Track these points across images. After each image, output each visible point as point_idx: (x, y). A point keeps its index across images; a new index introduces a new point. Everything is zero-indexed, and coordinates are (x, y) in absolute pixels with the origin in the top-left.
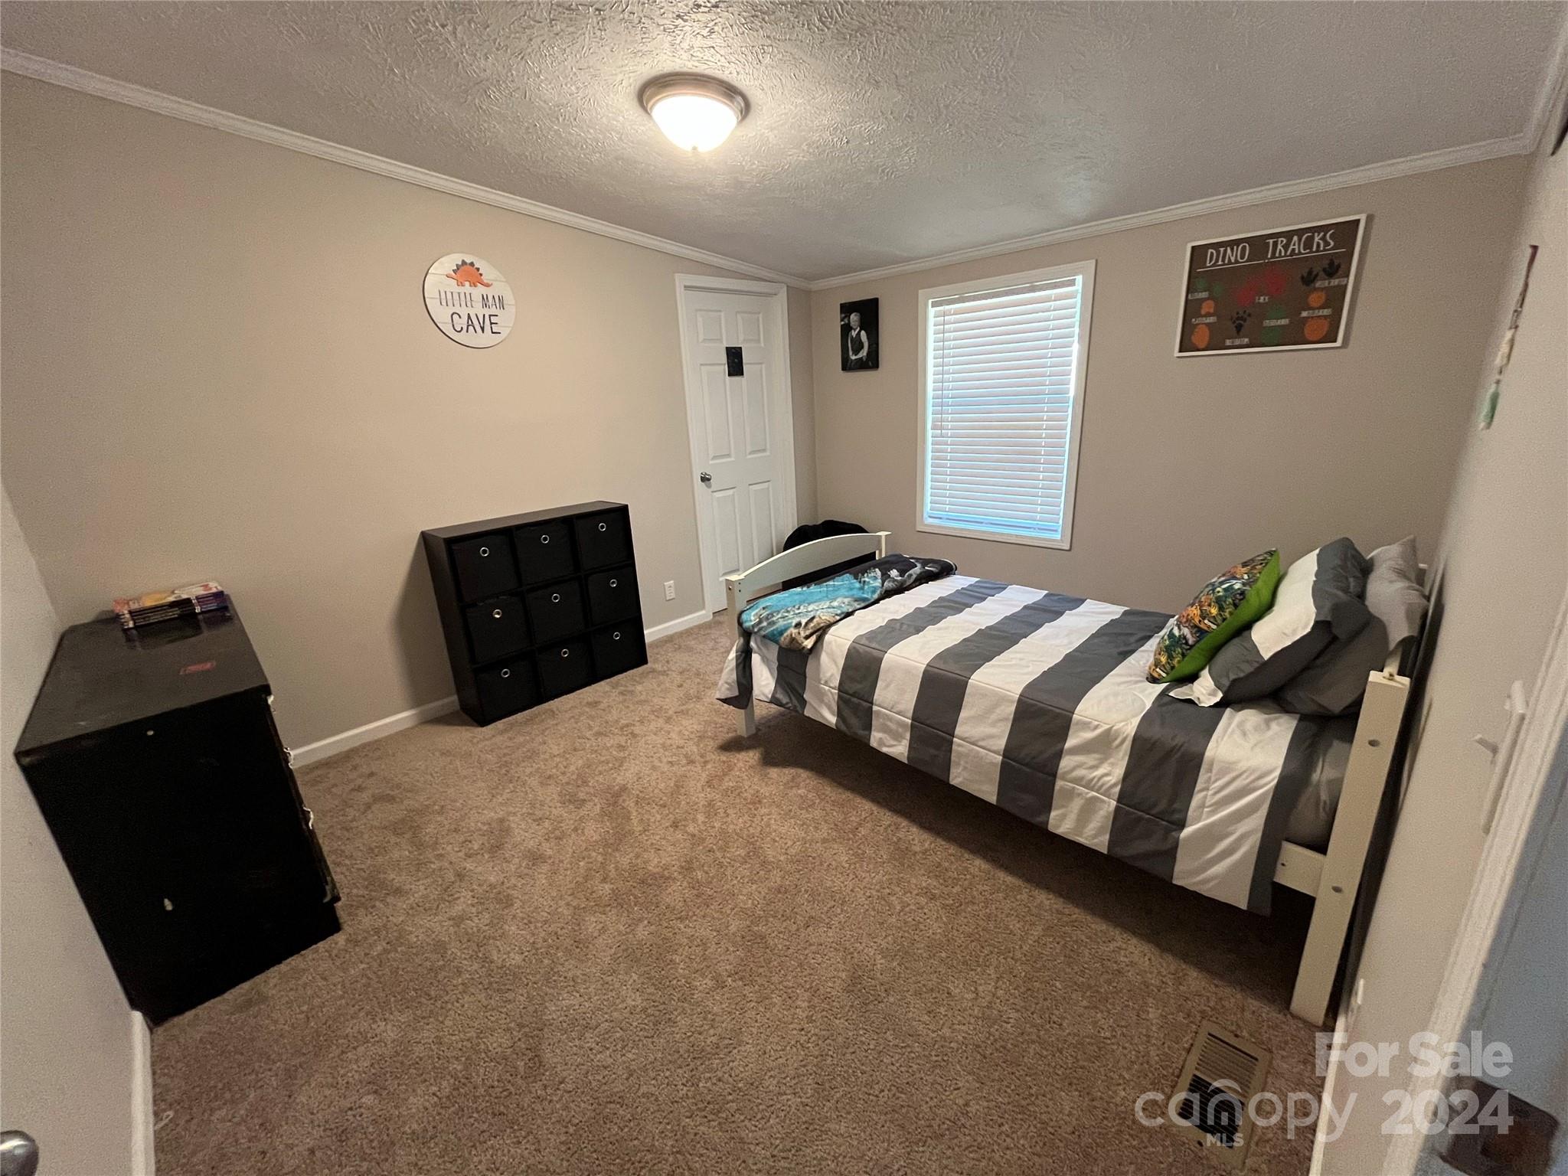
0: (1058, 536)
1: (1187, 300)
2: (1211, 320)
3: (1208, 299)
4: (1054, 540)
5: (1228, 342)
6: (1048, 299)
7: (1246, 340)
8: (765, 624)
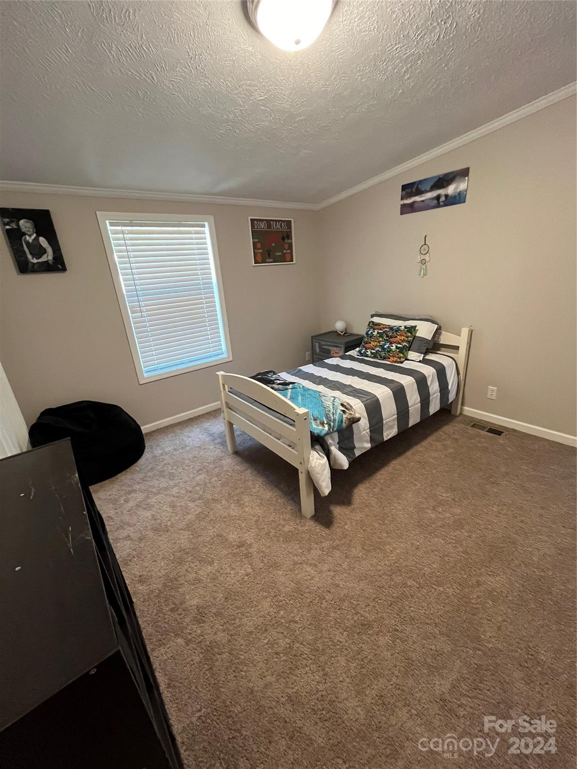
0: (225, 356)
1: (253, 242)
2: (261, 251)
3: (258, 242)
4: (224, 359)
5: (267, 261)
6: (190, 233)
7: (272, 260)
8: (332, 424)
